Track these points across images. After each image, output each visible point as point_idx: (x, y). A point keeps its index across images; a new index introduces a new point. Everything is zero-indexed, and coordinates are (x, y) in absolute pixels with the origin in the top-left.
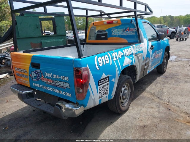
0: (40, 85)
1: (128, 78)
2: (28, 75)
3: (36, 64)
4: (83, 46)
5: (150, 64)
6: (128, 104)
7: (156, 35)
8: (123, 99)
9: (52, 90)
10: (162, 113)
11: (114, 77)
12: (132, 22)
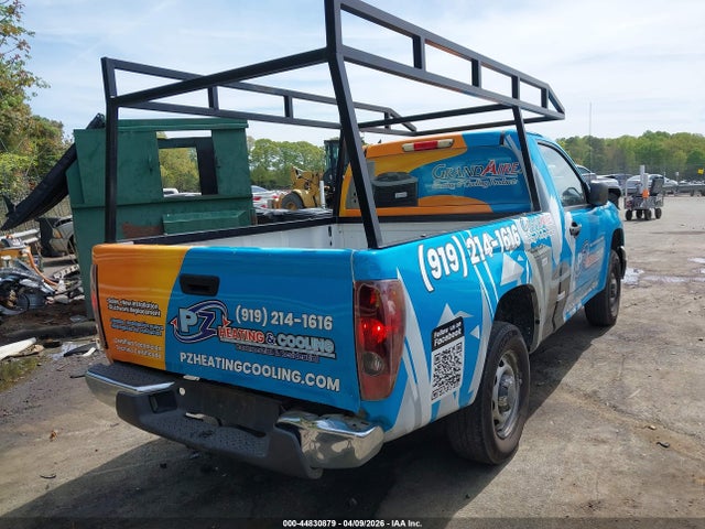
0: (211, 358)
1: (514, 333)
2: (162, 321)
3: (203, 279)
4: (330, 228)
5: (573, 285)
6: (514, 429)
7: (580, 190)
8: (502, 410)
9: (261, 370)
10: (643, 458)
11: (478, 321)
12: (505, 142)
